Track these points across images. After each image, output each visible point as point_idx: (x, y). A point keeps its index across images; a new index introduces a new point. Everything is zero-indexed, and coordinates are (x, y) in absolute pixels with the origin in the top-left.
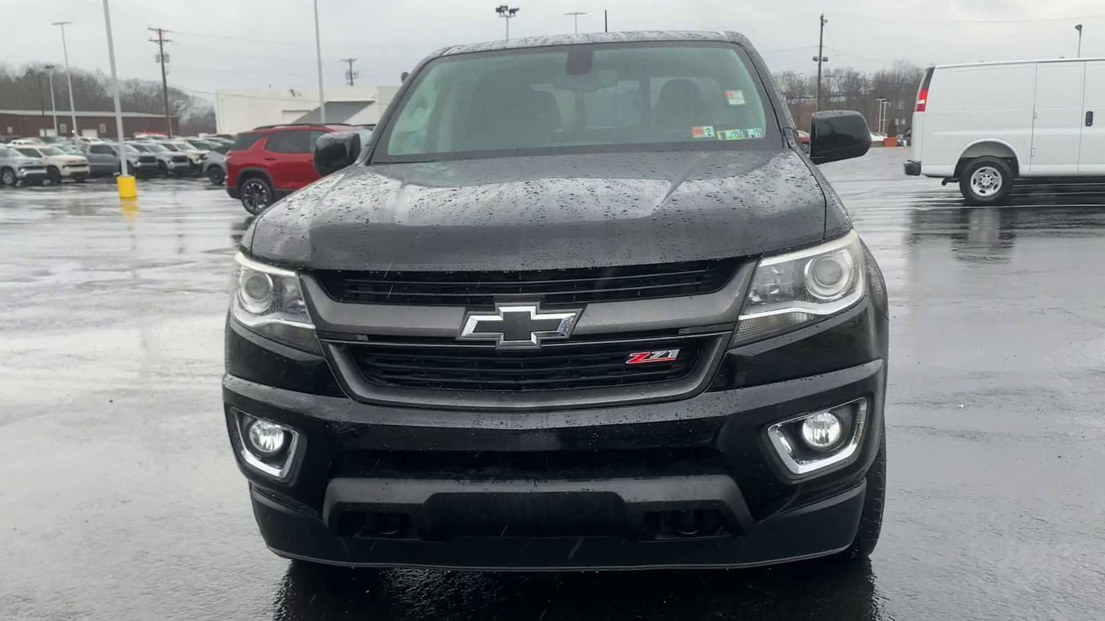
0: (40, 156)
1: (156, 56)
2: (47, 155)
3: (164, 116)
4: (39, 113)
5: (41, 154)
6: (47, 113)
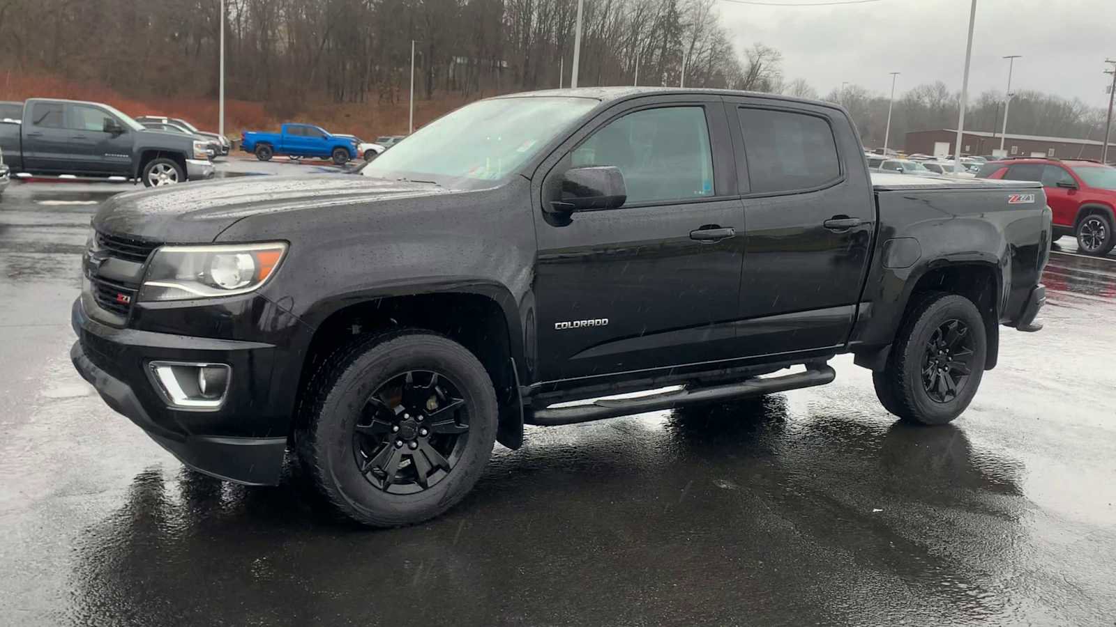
0: (941, 172)
1: (1108, 87)
2: (947, 171)
3: (1102, 143)
4: (991, 135)
5: (943, 169)
6: (997, 135)
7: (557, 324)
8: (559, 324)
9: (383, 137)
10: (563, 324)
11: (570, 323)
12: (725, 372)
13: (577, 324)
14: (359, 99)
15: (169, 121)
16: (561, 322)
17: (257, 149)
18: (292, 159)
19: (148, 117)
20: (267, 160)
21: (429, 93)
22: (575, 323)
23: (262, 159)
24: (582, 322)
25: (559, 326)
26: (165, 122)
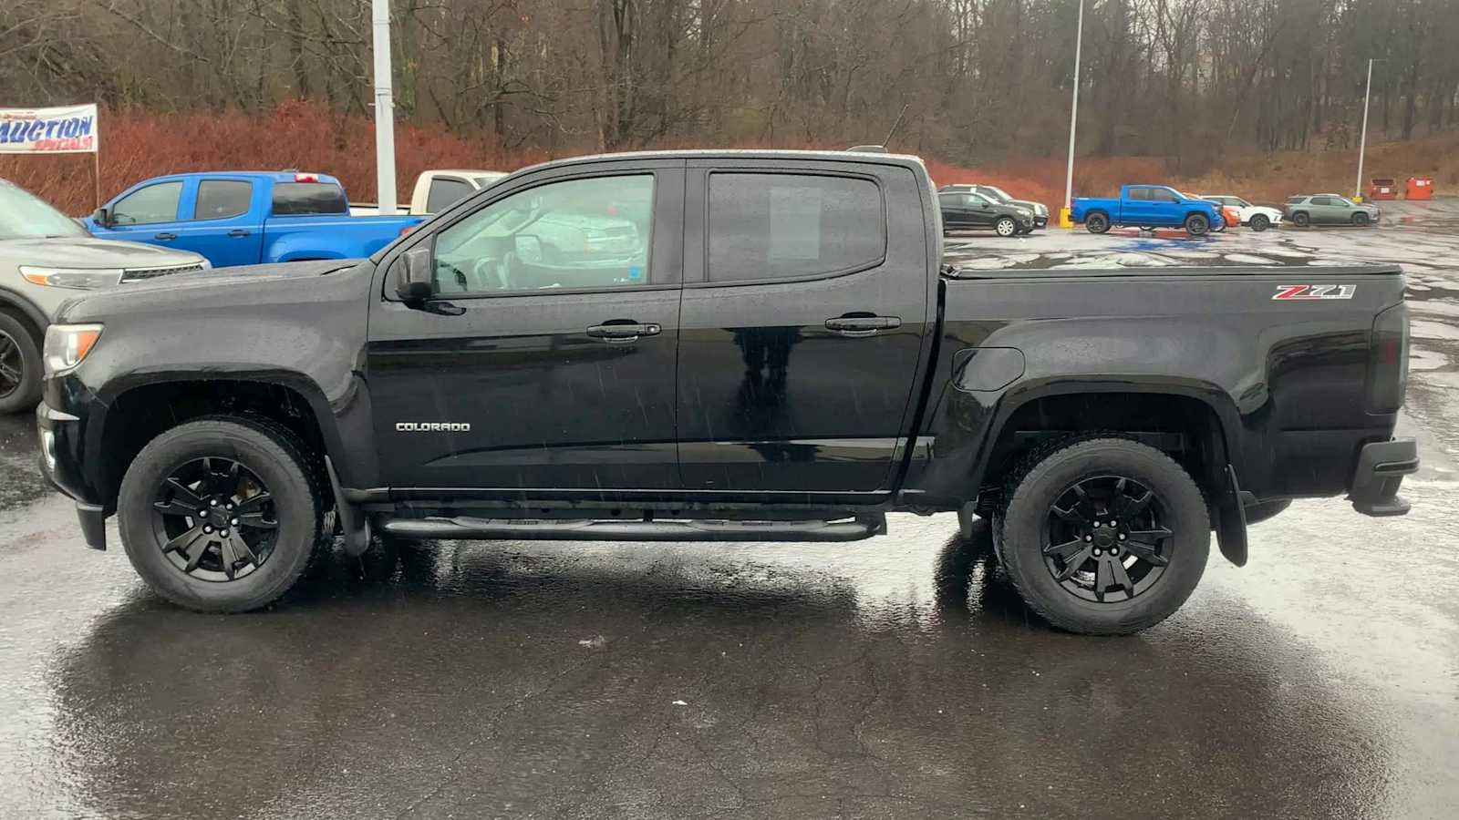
7: (398, 425)
8: (402, 424)
9: (1297, 196)
10: (407, 425)
11: (416, 425)
12: (691, 507)
13: (426, 427)
14: (1298, 147)
15: (979, 189)
16: (405, 422)
17: (1089, 218)
18: (1144, 230)
19: (955, 185)
20: (1102, 233)
21: (1407, 129)
22: (423, 425)
23: (1093, 231)
24: (433, 424)
25: (401, 427)
26: (973, 191)
